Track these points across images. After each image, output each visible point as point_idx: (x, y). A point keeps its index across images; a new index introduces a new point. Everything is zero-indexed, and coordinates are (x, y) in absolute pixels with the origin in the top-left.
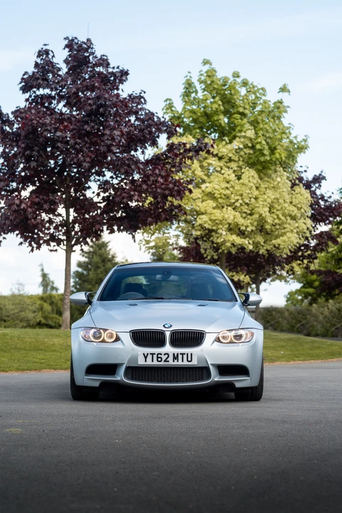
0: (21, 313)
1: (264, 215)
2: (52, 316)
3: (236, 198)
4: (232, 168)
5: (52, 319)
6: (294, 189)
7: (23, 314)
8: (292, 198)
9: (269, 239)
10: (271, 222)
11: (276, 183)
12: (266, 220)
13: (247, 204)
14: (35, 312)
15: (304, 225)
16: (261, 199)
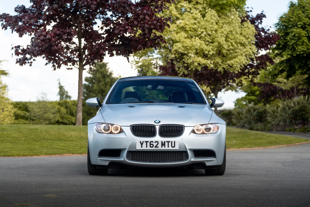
0: (44, 115)
1: (222, 43)
2: (66, 116)
3: (202, 30)
4: (198, 9)
5: (67, 119)
6: (243, 24)
7: (46, 115)
8: (242, 30)
9: (224, 60)
10: (227, 48)
11: (230, 20)
12: (223, 46)
13: (209, 35)
14: (55, 113)
15: (250, 50)
16: (220, 32)
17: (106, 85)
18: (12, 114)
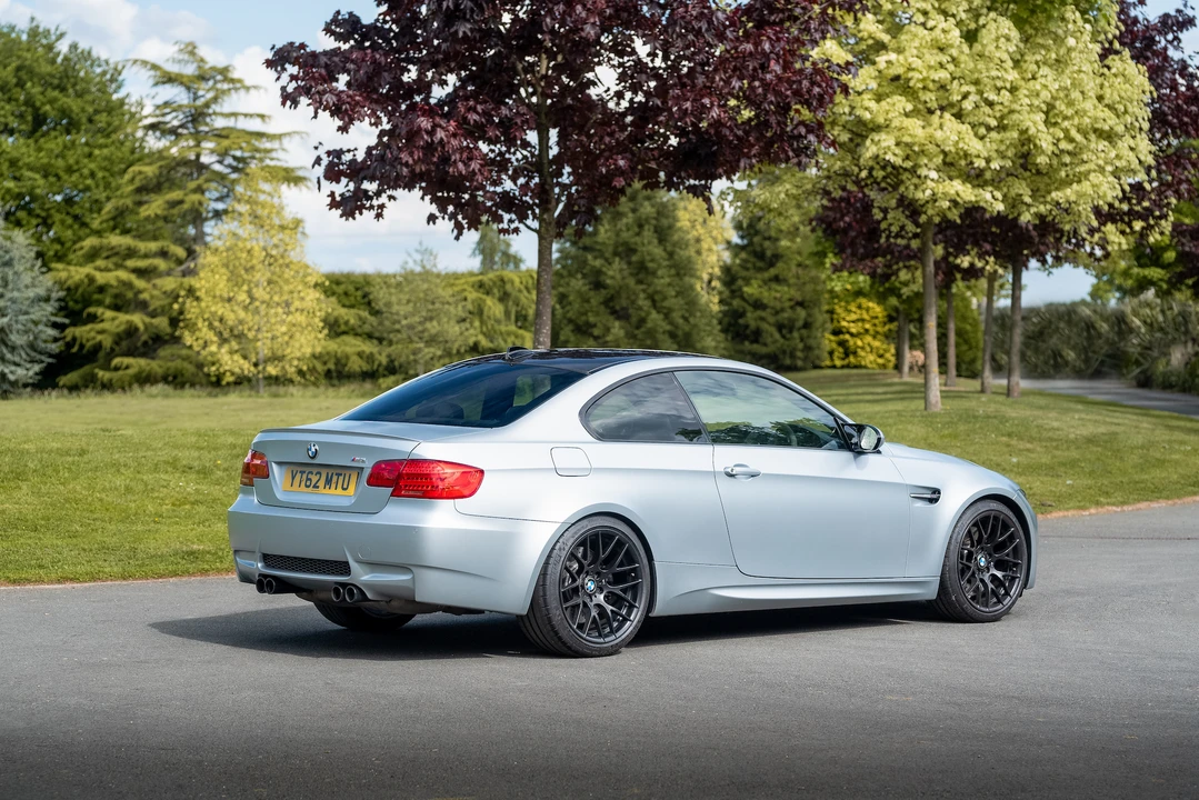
0: (428, 325)
1: (1032, 131)
2: (503, 328)
3: (965, 88)
4: (954, 16)
5: (503, 335)
6: (1107, 62)
7: (433, 327)
8: (1102, 86)
9: (1042, 186)
10: (1051, 148)
11: (1063, 51)
12: (1038, 142)
13: (991, 104)
14: (464, 320)
15: (1131, 153)
16: (1026, 92)
17: (641, 226)
18: (317, 320)
